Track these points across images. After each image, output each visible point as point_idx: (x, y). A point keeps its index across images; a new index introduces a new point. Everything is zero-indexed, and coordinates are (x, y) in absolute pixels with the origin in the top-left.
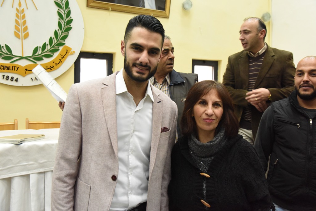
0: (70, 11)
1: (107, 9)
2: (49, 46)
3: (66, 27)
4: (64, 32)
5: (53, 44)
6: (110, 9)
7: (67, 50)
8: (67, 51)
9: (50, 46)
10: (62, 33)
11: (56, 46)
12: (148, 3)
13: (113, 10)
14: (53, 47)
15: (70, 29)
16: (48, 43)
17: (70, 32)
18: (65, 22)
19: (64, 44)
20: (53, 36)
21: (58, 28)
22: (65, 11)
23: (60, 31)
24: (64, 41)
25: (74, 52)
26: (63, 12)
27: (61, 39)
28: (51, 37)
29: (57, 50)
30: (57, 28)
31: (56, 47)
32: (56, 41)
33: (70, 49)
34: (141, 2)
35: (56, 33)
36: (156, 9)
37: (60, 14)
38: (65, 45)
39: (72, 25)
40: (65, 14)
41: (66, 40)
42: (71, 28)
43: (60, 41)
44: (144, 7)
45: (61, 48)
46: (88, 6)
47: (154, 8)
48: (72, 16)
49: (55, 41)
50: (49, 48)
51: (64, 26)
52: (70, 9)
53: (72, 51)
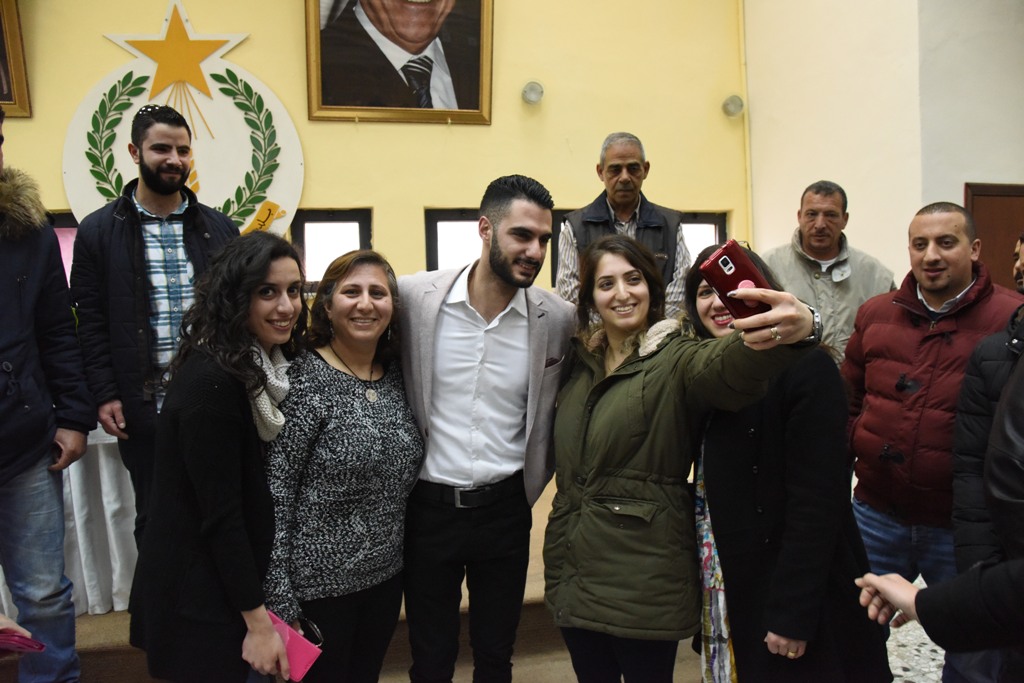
0: (274, 131)
1: (350, 120)
2: (236, 204)
3: (268, 164)
4: (265, 174)
5: (244, 200)
6: (357, 120)
7: (270, 210)
8: (271, 212)
9: (239, 204)
10: (260, 176)
11: (250, 202)
12: (440, 98)
13: (363, 120)
14: (244, 205)
15: (275, 167)
16: (233, 198)
17: (277, 174)
18: (264, 155)
19: (265, 198)
20: (243, 185)
21: (253, 169)
22: (263, 133)
23: (256, 173)
24: (265, 192)
25: (284, 212)
26: (262, 135)
27: (258, 190)
28: (239, 188)
29: (251, 211)
30: (250, 168)
31: (250, 206)
32: (248, 194)
33: (276, 207)
34: (424, 97)
35: (248, 178)
36: (459, 108)
37: (254, 141)
38: (267, 200)
39: (279, 159)
40: (264, 139)
41: (268, 190)
42: (278, 165)
43: (257, 194)
44: (431, 107)
45: (258, 207)
46: (311, 118)
47: (454, 107)
48: (280, 141)
49: (246, 194)
50: (236, 209)
51: (264, 163)
52: (276, 128)
53: (280, 210)
